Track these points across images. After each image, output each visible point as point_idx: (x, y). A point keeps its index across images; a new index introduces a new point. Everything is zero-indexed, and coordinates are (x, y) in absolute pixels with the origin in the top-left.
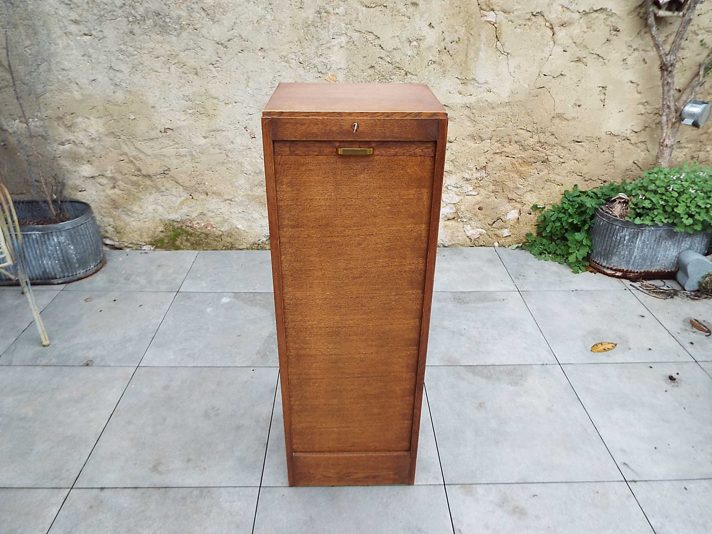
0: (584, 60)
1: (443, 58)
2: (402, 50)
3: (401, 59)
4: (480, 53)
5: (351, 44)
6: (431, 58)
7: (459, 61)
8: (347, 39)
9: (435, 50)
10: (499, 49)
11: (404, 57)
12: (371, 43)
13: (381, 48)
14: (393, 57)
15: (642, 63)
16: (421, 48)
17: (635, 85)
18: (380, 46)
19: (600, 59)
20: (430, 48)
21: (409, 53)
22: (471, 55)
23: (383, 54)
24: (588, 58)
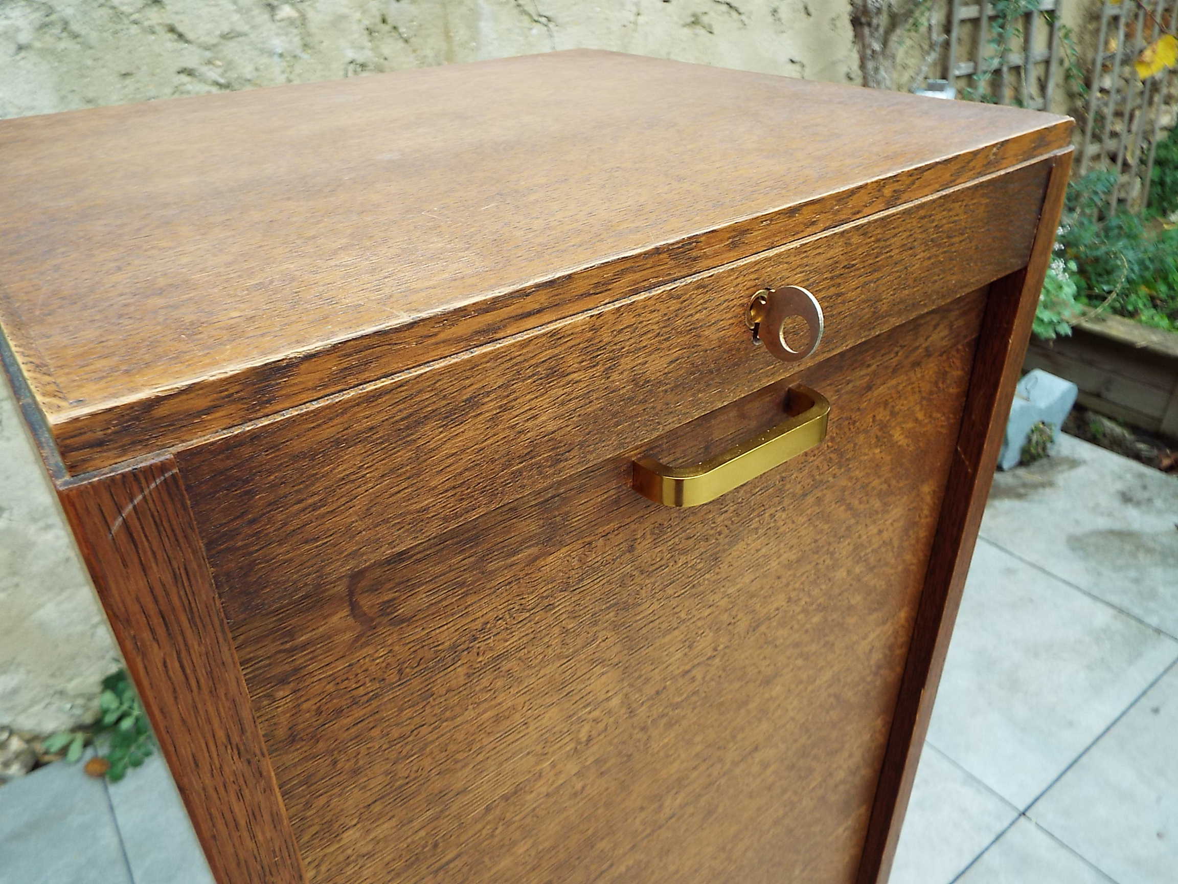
0: (705, 19)
1: (386, 50)
2: (253, 36)
3: (257, 69)
4: (482, 24)
5: (56, 30)
6: (350, 54)
7: (429, 52)
8: (37, 17)
9: (355, 27)
10: (526, 8)
11: (265, 60)
12: (135, 22)
13: (175, 37)
14: (229, 65)
15: (803, 15)
16: (313, 27)
17: (797, 67)
18: (172, 30)
19: (734, 14)
20: (338, 22)
21: (278, 44)
22: (461, 34)
23: (192, 58)
24: (712, 14)
